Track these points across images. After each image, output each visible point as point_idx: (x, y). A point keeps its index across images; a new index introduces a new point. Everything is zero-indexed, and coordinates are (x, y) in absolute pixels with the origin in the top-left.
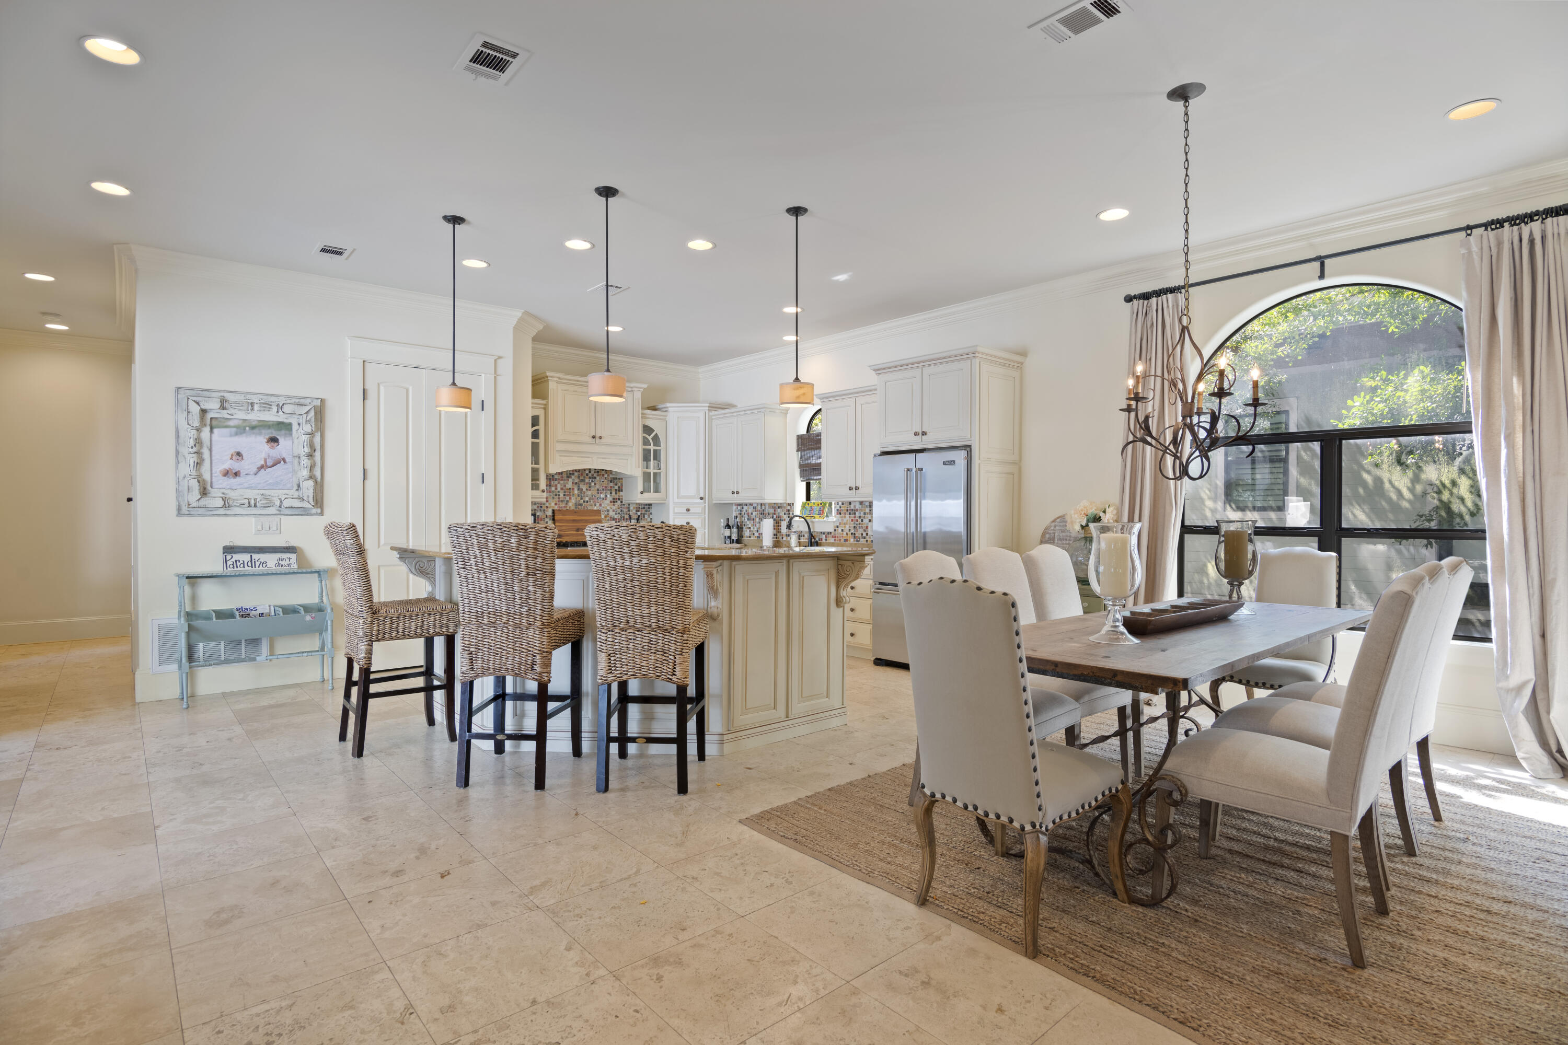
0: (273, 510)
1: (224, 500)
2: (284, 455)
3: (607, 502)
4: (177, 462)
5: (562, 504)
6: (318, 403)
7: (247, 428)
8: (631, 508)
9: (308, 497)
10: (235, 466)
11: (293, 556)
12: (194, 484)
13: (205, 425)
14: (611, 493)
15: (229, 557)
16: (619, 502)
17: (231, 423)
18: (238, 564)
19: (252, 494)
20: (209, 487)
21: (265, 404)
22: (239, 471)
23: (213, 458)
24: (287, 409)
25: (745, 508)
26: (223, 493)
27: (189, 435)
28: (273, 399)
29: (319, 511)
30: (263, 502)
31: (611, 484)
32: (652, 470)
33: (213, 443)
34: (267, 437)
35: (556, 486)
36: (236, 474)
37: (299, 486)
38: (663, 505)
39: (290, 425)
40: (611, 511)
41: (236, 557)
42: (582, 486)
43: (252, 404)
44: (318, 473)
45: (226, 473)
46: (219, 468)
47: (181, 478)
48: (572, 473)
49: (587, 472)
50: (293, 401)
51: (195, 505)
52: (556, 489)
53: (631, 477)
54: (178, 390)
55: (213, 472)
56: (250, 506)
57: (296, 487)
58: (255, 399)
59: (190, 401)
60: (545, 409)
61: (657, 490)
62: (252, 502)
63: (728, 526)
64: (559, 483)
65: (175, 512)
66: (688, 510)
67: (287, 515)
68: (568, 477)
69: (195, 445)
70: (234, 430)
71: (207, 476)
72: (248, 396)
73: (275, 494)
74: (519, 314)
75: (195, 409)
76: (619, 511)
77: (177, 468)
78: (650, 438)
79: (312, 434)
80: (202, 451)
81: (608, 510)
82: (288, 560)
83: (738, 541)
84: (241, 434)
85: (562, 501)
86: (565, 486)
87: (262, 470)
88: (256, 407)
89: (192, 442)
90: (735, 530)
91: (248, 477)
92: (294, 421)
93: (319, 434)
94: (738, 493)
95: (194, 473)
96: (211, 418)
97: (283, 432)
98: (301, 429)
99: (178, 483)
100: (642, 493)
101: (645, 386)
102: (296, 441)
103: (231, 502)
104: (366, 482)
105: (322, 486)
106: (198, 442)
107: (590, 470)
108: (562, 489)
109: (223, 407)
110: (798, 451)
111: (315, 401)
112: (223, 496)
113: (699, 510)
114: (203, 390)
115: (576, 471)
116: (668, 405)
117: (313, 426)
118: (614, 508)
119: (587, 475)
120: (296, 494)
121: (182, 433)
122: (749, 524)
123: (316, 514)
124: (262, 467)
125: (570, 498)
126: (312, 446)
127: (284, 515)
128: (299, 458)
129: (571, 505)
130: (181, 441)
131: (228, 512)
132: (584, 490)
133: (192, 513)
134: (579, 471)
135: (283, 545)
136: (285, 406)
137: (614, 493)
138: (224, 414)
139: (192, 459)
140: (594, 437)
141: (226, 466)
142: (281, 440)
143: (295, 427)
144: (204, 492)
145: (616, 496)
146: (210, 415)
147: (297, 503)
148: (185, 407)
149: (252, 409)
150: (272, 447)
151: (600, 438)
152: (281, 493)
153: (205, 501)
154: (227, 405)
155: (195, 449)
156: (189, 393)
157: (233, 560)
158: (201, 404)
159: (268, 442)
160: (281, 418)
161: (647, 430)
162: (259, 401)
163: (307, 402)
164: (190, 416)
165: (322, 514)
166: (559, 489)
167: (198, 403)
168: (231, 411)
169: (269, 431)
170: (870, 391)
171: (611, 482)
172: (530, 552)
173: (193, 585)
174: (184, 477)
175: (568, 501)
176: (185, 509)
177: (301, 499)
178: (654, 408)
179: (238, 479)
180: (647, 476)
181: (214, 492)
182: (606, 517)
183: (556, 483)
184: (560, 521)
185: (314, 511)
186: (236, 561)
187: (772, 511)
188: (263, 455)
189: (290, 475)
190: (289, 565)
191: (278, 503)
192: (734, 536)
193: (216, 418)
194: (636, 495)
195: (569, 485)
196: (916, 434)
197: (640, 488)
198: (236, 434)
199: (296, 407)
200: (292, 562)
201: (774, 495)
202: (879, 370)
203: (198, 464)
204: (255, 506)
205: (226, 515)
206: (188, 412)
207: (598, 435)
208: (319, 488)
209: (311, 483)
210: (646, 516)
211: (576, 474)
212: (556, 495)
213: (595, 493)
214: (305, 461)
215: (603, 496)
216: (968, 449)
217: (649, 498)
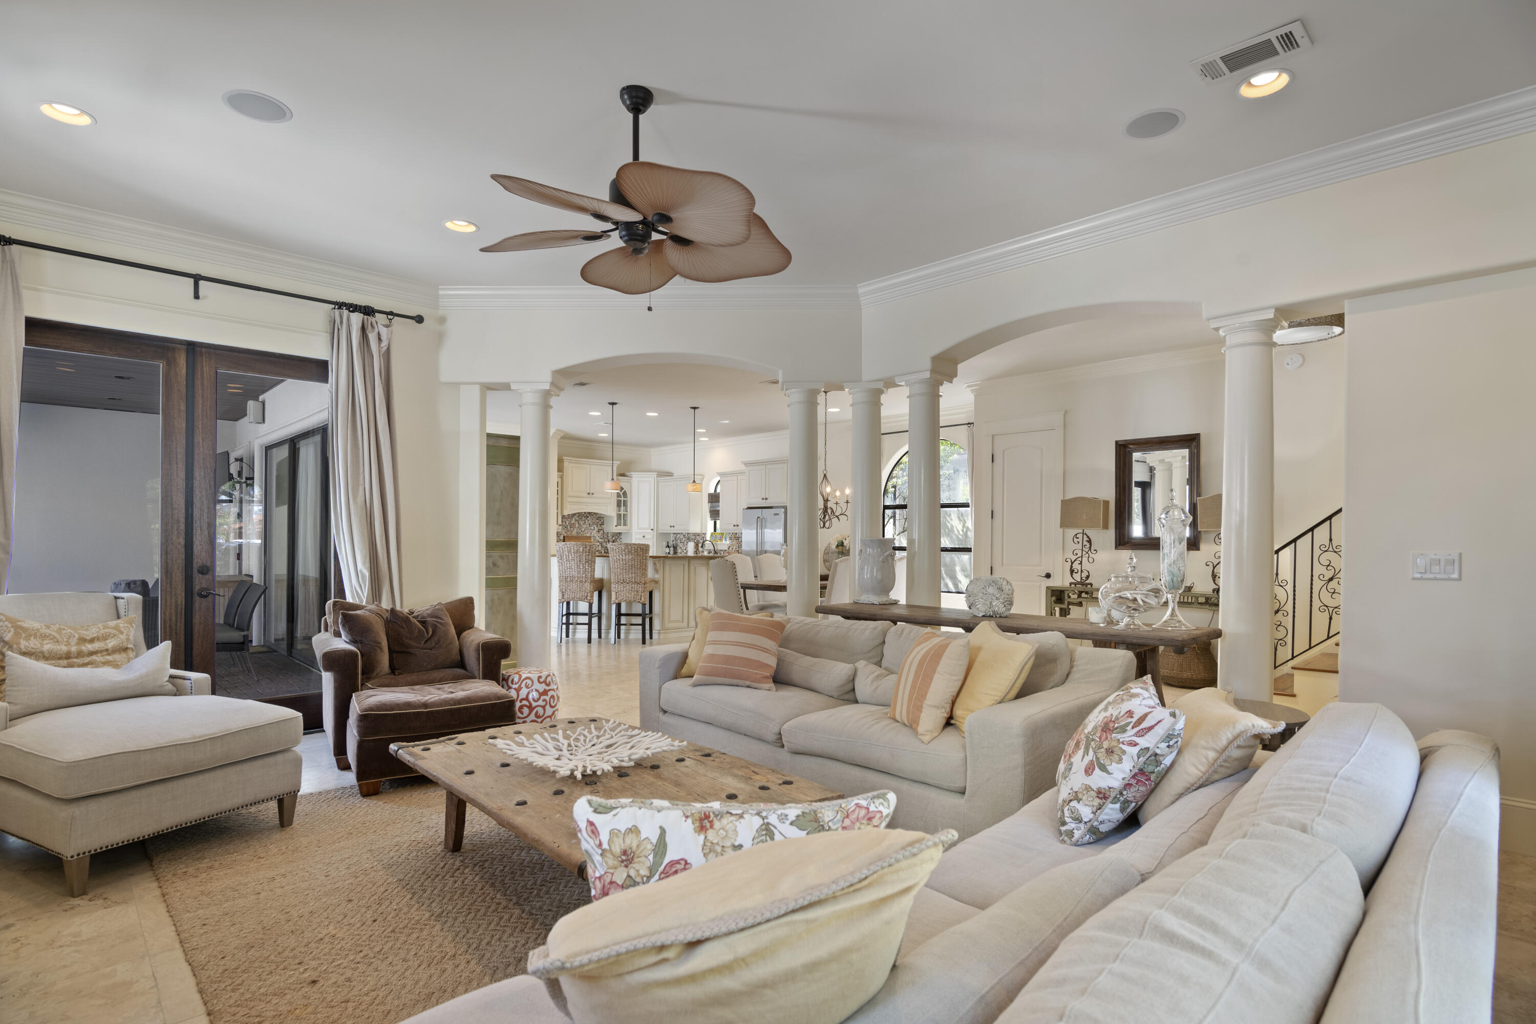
3: (595, 531)
5: (569, 533)
8: (609, 535)
14: (597, 526)
16: (602, 531)
25: (678, 535)
31: (597, 521)
32: (622, 512)
35: (566, 522)
38: (629, 533)
40: (597, 537)
42: (580, 522)
48: (574, 515)
53: (610, 516)
60: (561, 477)
61: (625, 524)
63: (668, 546)
64: (567, 520)
66: (644, 537)
68: (572, 517)
76: (602, 537)
78: (621, 493)
81: (595, 537)
85: (568, 531)
86: (570, 522)
90: (672, 549)
94: (674, 527)
100: (616, 526)
101: (620, 462)
107: (585, 513)
108: (569, 524)
110: (709, 502)
113: (651, 537)
115: (577, 513)
116: (632, 473)
118: (599, 535)
119: (584, 515)
122: (681, 545)
125: (573, 529)
129: (574, 533)
132: (582, 524)
134: (579, 513)
137: (599, 526)
140: (589, 494)
145: (600, 528)
151: (593, 494)
161: (620, 488)
166: (567, 524)
170: (743, 474)
171: (597, 519)
172: (587, 553)
175: (572, 531)
178: (623, 475)
180: (619, 516)
182: (594, 540)
184: (568, 542)
187: (694, 537)
192: (671, 553)
194: (612, 527)
195: (573, 521)
196: (763, 499)
197: (615, 523)
201: (695, 528)
202: (747, 464)
207: (591, 492)
210: (618, 540)
211: (577, 515)
212: (565, 527)
213: (588, 526)
215: (593, 528)
216: (785, 508)
217: (620, 529)
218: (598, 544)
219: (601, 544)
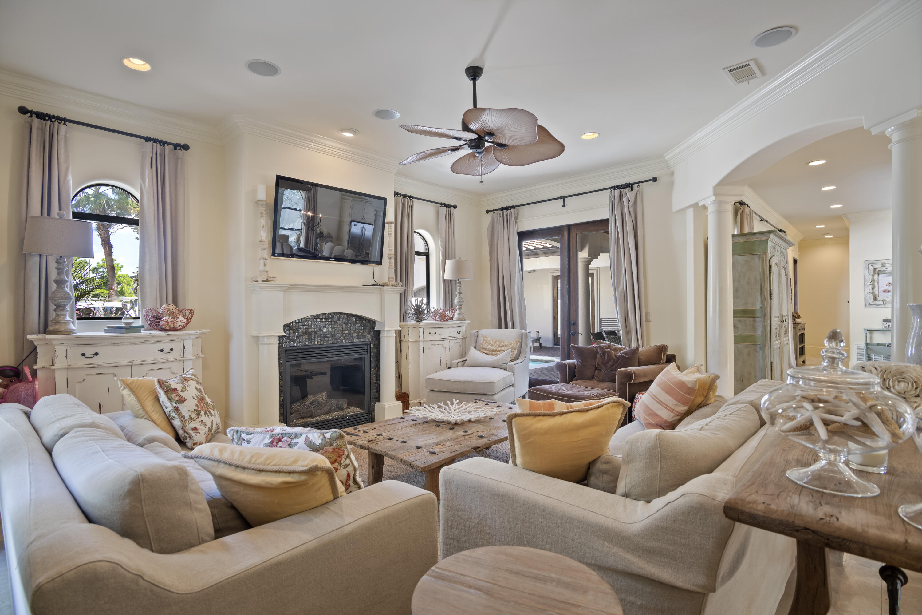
1: (883, 301)
4: (865, 288)
10: (888, 288)
12: (871, 296)
13: (876, 274)
15: (885, 323)
17: (887, 272)
20: (877, 297)
22: (890, 290)
23: (879, 286)
26: (882, 299)
27: (869, 278)
33: (879, 280)
41: (888, 323)
45: (884, 291)
46: (881, 290)
47: (866, 294)
51: (871, 303)
54: (865, 262)
55: (879, 291)
59: (870, 265)
65: (864, 306)
70: (888, 274)
71: (876, 293)
75: (871, 268)
77: (865, 290)
80: (874, 283)
89: (870, 280)
95: (871, 292)
99: (865, 296)
103: (886, 302)
106: (873, 280)
109: (883, 266)
114: (875, 261)
121: (866, 277)
130: (866, 280)
131: (885, 306)
133: (870, 306)
138: (884, 269)
139: (871, 287)
141: (885, 288)
144: (875, 299)
146: (877, 270)
148: (867, 268)
153: (875, 302)
154: (884, 265)
155: (871, 283)
156: (869, 262)
158: (874, 266)
164: (870, 271)
167: (872, 266)
168: (886, 267)
173: (871, 333)
174: (868, 294)
176: (867, 305)
179: (889, 293)
181: (879, 299)
186: (888, 325)
193: (880, 271)
203: (873, 288)
205: (884, 307)
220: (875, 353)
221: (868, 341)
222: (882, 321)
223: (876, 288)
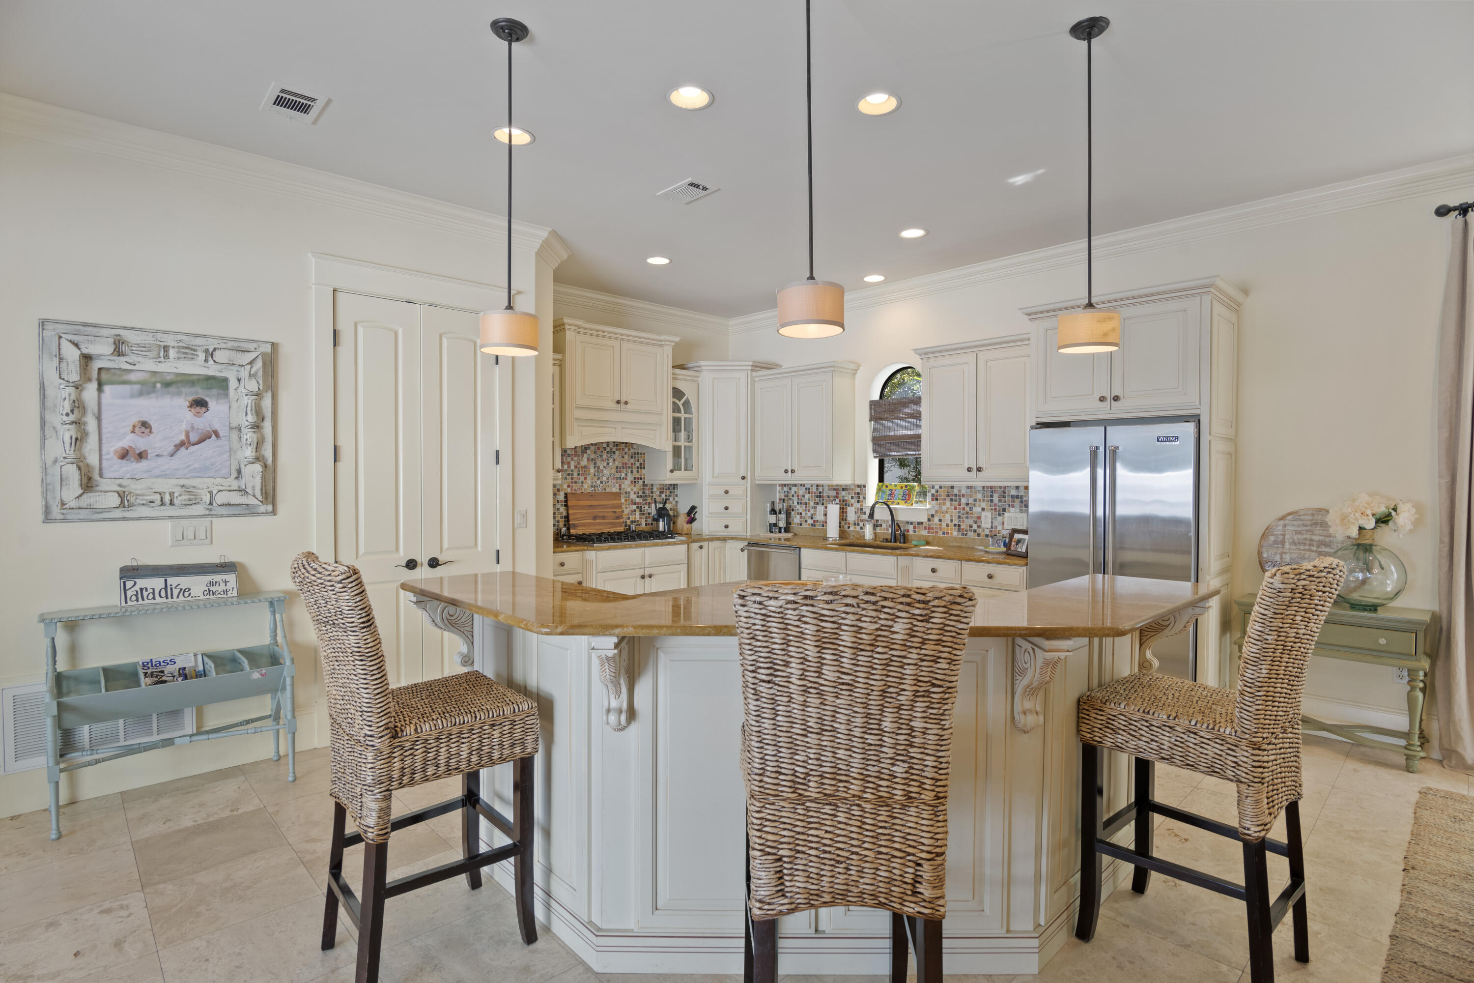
0: (199, 510)
1: (121, 495)
2: (217, 427)
3: (628, 482)
4: (43, 438)
5: (576, 487)
6: (268, 349)
7: (159, 385)
8: (655, 489)
9: (254, 488)
10: (140, 443)
11: (231, 578)
12: (72, 472)
13: (90, 380)
14: (632, 471)
15: (129, 584)
16: (641, 482)
17: (132, 377)
18: (145, 594)
19: (166, 486)
20: (96, 476)
21: (186, 348)
22: (146, 451)
23: (104, 431)
24: (220, 356)
25: (794, 489)
26: (120, 485)
27: (61, 395)
28: (198, 341)
29: (270, 508)
30: (183, 497)
31: (632, 461)
32: (682, 443)
33: (103, 408)
34: (190, 398)
35: (569, 463)
36: (141, 456)
37: (239, 472)
38: (693, 486)
39: (225, 380)
40: (632, 493)
41: (141, 583)
42: (598, 463)
43: (166, 349)
44: (268, 453)
45: (124, 455)
46: (112, 447)
47: (49, 462)
48: (587, 448)
49: (605, 445)
50: (230, 344)
51: (73, 504)
52: (569, 467)
53: (659, 451)
54: (43, 323)
55: (104, 451)
56: (163, 503)
57: (234, 474)
58: (170, 341)
59: (63, 341)
60: (560, 365)
61: (686, 467)
62: (167, 498)
63: (773, 511)
64: (572, 459)
65: (40, 517)
66: (727, 492)
67: (222, 516)
68: (582, 452)
69: (72, 411)
70: (137, 387)
71: (93, 459)
72: (159, 336)
73: (202, 485)
74: (545, 234)
75: (72, 354)
76: (641, 493)
77: (43, 446)
78: (680, 404)
79: (258, 395)
80: (84, 419)
81: (629, 493)
82: (223, 584)
83: (787, 530)
84: (149, 393)
85: (575, 482)
86: (579, 463)
87: (183, 449)
88: (172, 353)
89: (67, 406)
90: (783, 516)
91: (160, 460)
92: (231, 375)
93: (269, 394)
94: (793, 471)
95: (71, 454)
96: (100, 369)
97: (215, 392)
98: (241, 388)
99: (45, 470)
100: (672, 471)
101: (677, 339)
102: (234, 405)
103: (132, 500)
104: (339, 464)
105: (274, 471)
106: (78, 405)
107: (608, 443)
108: (576, 467)
109: (118, 352)
110: (871, 420)
111: (262, 345)
112: (119, 489)
113: (739, 492)
114: (85, 325)
115: (592, 444)
116: (702, 363)
117: (261, 382)
118: (635, 489)
119: (605, 449)
120: (235, 485)
121: (50, 392)
122: (800, 508)
123: (266, 513)
124: (182, 444)
125: (585, 479)
126: (258, 412)
127: (217, 516)
128: (240, 430)
129: (587, 487)
130: (49, 403)
131: (128, 514)
132: (601, 468)
133: (69, 517)
134: (595, 444)
135: (216, 560)
136: (217, 353)
137: (635, 471)
138: (121, 363)
139: (68, 433)
140: (618, 402)
141: (125, 443)
142: (212, 404)
143: (233, 384)
144: (88, 485)
145: (638, 475)
146: (97, 365)
147: (236, 498)
148: (55, 350)
149: (166, 356)
150: (198, 415)
151: (626, 403)
152: (212, 484)
153: (90, 499)
154: (124, 348)
155: (72, 418)
156: (61, 328)
157: (137, 588)
158: (82, 346)
159: (191, 406)
160: (212, 370)
161: (677, 393)
162: (176, 344)
163: (251, 346)
164: (63, 365)
165: (274, 512)
166: (572, 467)
167: (76, 345)
168: (132, 358)
169: (193, 390)
170: (1022, 340)
171: (632, 457)
173: (71, 630)
174: (55, 461)
175: (582, 482)
176: (56, 512)
177: (243, 491)
178: (682, 367)
179: (144, 464)
180: (677, 451)
181: (104, 484)
182: (626, 500)
183: (569, 459)
184: (574, 507)
185: (263, 509)
186: (141, 590)
187: (834, 493)
188: (184, 426)
189: (226, 456)
190: (225, 592)
191: (207, 499)
192: (782, 524)
193: (108, 369)
194: (661, 474)
195: (584, 462)
196: (1102, 399)
197: (670, 466)
198: (141, 394)
199: (234, 354)
200: (229, 586)
201: (843, 476)
202: (1033, 315)
203: (78, 441)
204: (172, 503)
205: (124, 519)
206: (61, 359)
207: (623, 400)
208: (269, 475)
209: (258, 467)
210: (671, 499)
211: (592, 448)
212: (569, 475)
213: (613, 471)
214: (249, 435)
215: (623, 475)
216: (1196, 420)
217: (678, 477)
218: (635, 507)
219: (640, 507)
220: (93, 716)
221: (61, 667)
222: (117, 575)
223: (93, 440)
